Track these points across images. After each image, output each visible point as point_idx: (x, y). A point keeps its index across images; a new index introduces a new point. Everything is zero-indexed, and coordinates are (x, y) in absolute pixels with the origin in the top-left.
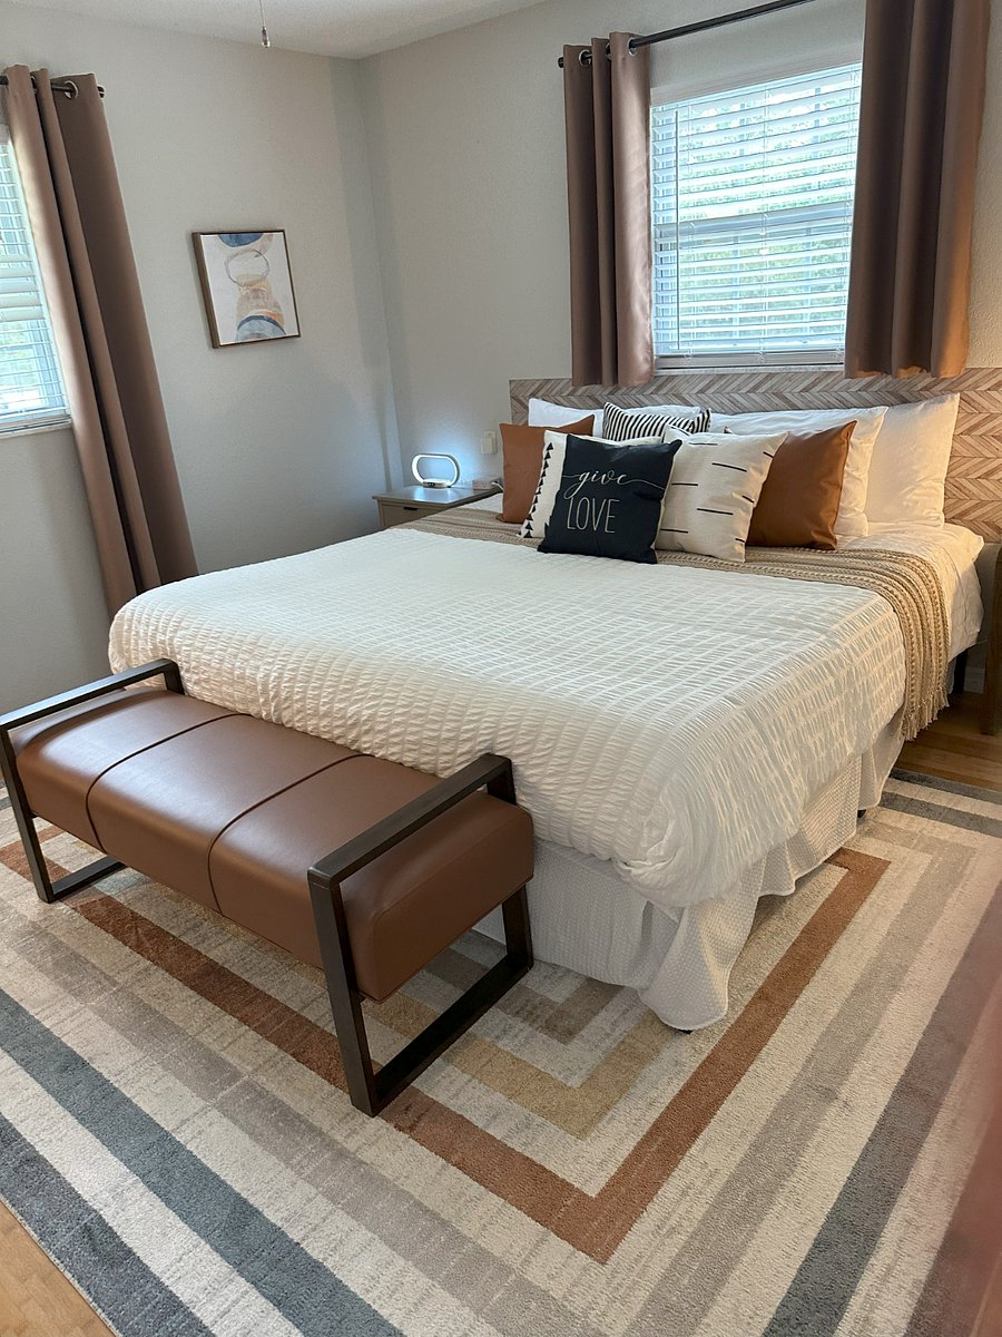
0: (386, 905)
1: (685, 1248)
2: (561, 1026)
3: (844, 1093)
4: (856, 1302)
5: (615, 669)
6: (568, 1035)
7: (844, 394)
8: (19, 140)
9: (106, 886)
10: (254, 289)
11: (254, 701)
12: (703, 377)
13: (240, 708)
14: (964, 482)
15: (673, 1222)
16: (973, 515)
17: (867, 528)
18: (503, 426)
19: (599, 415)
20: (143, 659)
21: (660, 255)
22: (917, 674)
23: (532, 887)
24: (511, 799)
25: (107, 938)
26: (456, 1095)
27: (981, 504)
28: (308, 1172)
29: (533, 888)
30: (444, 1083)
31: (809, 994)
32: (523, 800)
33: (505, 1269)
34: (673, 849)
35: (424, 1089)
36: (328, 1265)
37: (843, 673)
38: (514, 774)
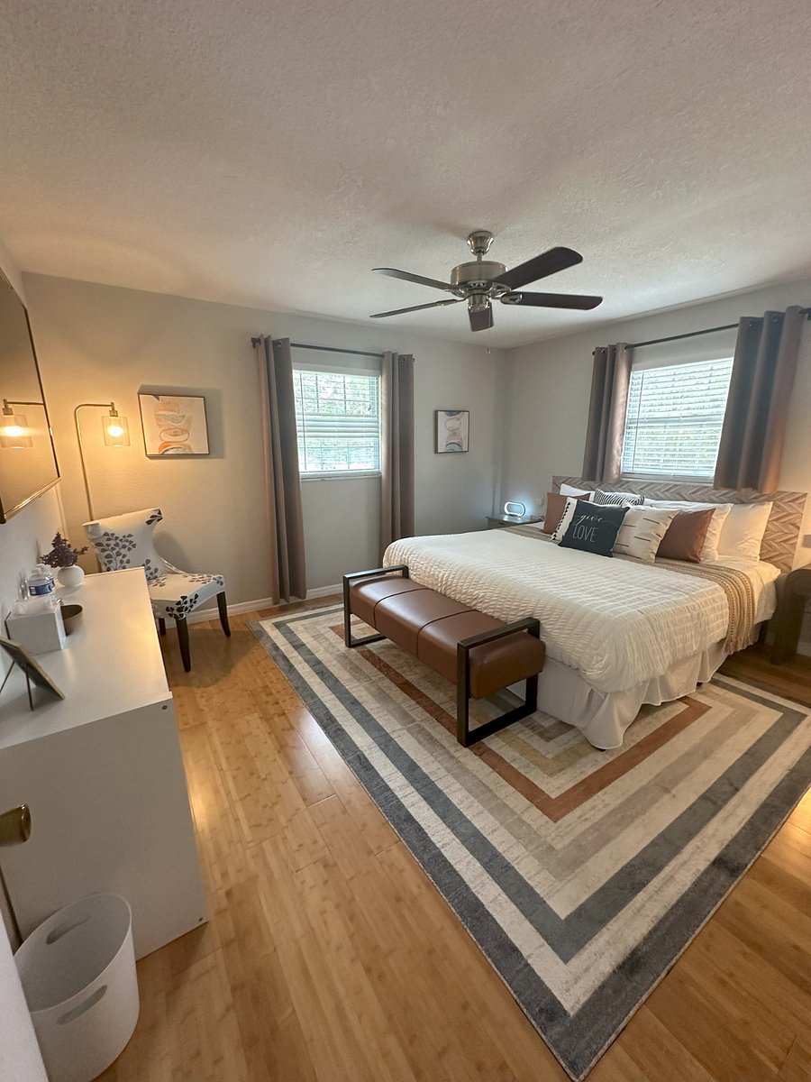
0: (485, 662)
1: (592, 827)
2: (546, 735)
3: (674, 792)
4: (667, 870)
5: (589, 593)
6: (548, 739)
7: (712, 497)
8: (384, 376)
9: (369, 646)
10: (454, 432)
11: (437, 584)
12: (642, 483)
13: (430, 587)
14: (773, 543)
15: (587, 816)
16: (774, 560)
17: (717, 557)
18: (548, 494)
19: (593, 493)
20: (395, 564)
21: (628, 431)
22: (735, 624)
23: (540, 674)
24: (538, 637)
25: (369, 664)
26: (499, 749)
27: (781, 554)
28: (439, 759)
29: (541, 677)
30: (494, 743)
31: (662, 750)
32: (542, 638)
33: (514, 813)
34: (606, 666)
35: (486, 744)
36: (445, 791)
37: (695, 613)
38: (541, 628)
